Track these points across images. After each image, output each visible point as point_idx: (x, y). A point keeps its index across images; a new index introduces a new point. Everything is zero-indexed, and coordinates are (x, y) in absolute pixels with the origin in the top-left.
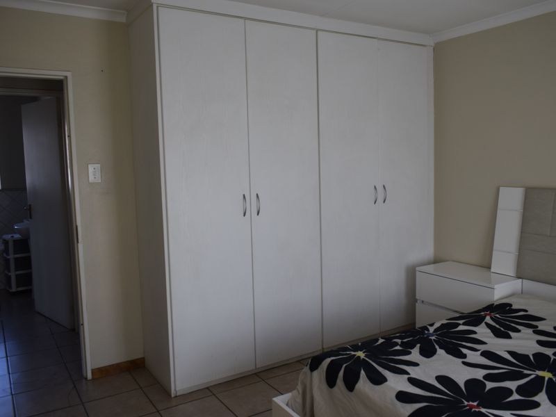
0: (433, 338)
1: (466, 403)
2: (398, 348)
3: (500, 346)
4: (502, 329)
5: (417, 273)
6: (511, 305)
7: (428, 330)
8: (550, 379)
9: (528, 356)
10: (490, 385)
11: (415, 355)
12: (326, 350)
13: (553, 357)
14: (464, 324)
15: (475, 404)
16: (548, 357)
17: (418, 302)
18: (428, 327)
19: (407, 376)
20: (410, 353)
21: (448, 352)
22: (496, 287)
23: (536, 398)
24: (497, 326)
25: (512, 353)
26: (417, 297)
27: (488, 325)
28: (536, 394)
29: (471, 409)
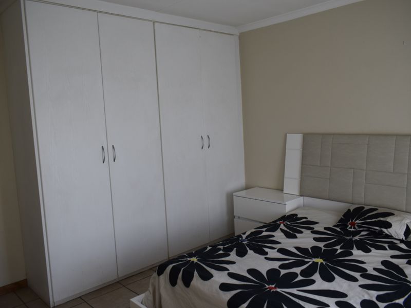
0: (245, 243)
1: (267, 286)
2: (221, 252)
3: (290, 244)
4: (291, 232)
5: (234, 197)
6: (296, 215)
7: (242, 237)
8: (322, 263)
9: (307, 249)
10: (283, 272)
11: (233, 256)
12: (171, 259)
13: (323, 248)
14: (266, 231)
15: (273, 286)
16: (321, 248)
17: (236, 217)
18: (242, 235)
19: (227, 272)
20: (229, 255)
21: (255, 252)
22: (287, 203)
23: (313, 278)
24: (288, 230)
25: (297, 248)
26: (235, 214)
27: (282, 231)
28: (312, 275)
29: (270, 290)
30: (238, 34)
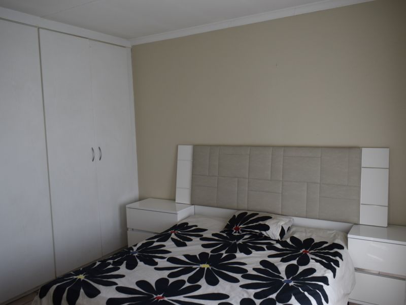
0: (136, 254)
1: (155, 296)
2: (111, 266)
3: (179, 252)
4: (181, 240)
5: (127, 209)
6: (187, 224)
7: (133, 250)
8: (208, 268)
9: (196, 256)
10: (171, 280)
11: (123, 269)
12: (58, 276)
13: (210, 254)
14: (157, 241)
15: (161, 295)
16: (208, 254)
17: (129, 229)
18: (133, 247)
19: (115, 286)
20: (119, 268)
21: (146, 263)
22: (178, 212)
23: (199, 283)
24: (179, 239)
25: (186, 256)
26: (128, 227)
27: (173, 240)
28: (199, 280)
29: (158, 300)
30: (131, 47)
